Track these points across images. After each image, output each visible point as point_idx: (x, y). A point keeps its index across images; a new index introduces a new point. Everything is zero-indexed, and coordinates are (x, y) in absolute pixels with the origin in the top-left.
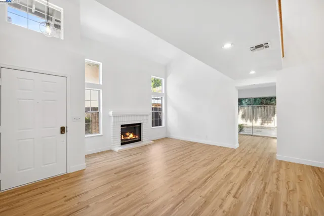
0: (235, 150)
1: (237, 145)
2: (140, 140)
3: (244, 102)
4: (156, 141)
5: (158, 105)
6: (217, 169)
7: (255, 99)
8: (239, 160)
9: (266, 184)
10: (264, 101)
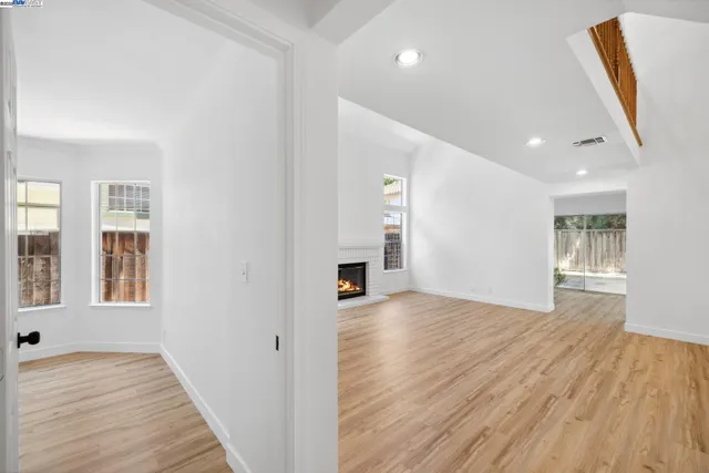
0: (545, 315)
1: (550, 307)
2: (363, 293)
3: (568, 223)
4: (394, 296)
5: (395, 227)
6: (514, 340)
7: (594, 218)
8: (552, 329)
9: (596, 362)
10: (615, 222)
